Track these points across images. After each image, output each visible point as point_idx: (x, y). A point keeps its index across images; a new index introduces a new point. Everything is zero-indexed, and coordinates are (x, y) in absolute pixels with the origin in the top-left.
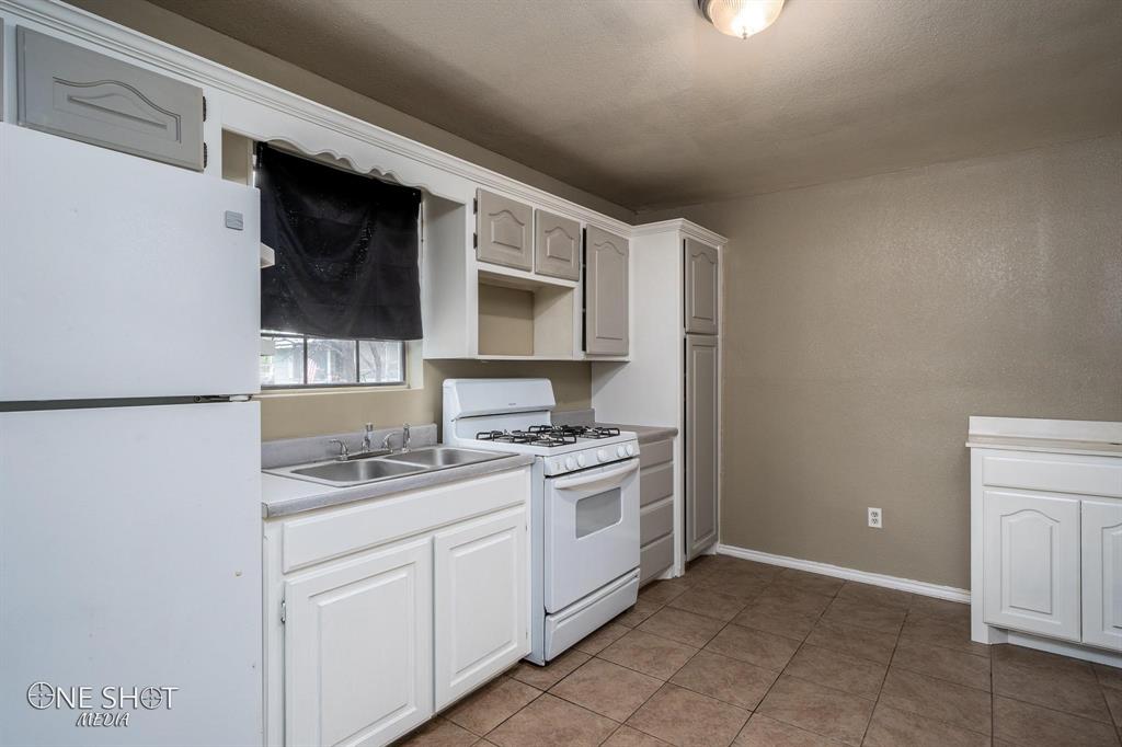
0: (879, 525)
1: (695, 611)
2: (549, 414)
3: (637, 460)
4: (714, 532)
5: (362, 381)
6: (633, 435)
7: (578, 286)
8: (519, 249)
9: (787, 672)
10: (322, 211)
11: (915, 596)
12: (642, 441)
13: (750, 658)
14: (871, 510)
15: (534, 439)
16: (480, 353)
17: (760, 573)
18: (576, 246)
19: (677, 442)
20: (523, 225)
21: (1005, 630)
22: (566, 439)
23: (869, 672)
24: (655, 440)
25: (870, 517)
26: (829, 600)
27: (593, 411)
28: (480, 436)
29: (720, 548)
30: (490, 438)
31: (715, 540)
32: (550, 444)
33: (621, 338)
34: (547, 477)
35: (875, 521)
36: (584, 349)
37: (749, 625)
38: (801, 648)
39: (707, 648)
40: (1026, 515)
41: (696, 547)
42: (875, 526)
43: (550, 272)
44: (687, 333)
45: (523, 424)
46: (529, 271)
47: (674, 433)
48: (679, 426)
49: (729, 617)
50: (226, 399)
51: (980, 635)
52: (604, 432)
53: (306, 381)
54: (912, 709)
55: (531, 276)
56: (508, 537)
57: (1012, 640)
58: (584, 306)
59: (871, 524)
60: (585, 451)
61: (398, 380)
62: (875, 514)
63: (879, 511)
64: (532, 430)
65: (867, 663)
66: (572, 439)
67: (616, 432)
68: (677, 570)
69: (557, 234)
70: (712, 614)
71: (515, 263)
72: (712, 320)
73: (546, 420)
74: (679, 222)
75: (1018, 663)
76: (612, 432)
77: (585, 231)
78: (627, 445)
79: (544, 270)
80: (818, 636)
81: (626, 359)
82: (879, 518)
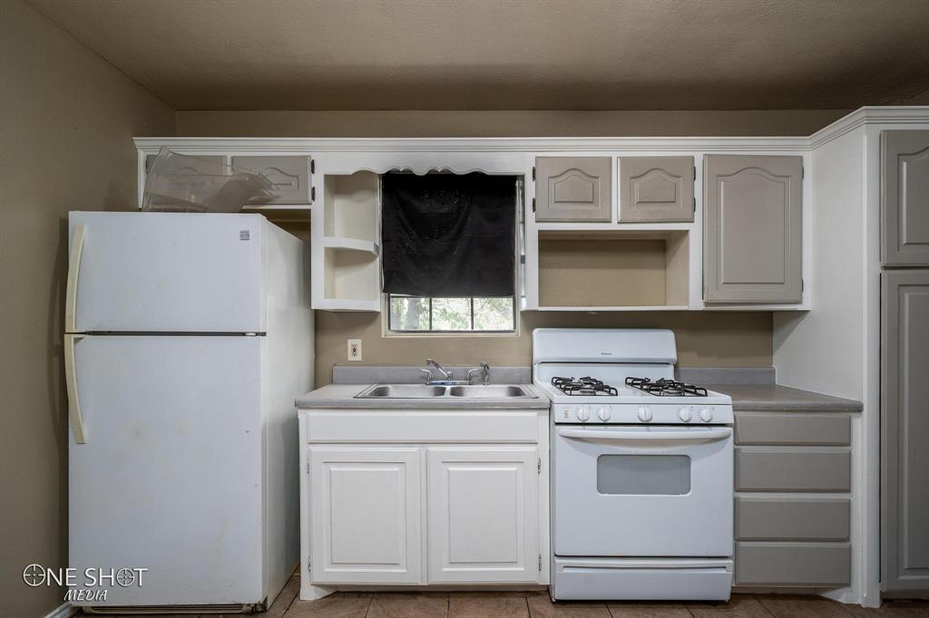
2: (671, 368)
5: (475, 329)
8: (588, 203)
10: (426, 206)
15: (577, 388)
18: (684, 184)
19: (863, 422)
20: (596, 178)
34: (555, 423)
36: (704, 297)
43: (639, 218)
44: (885, 268)
46: (608, 222)
48: (865, 400)
50: (244, 334)
53: (431, 328)
55: (611, 227)
56: (515, 469)
58: (703, 249)
61: (512, 328)
67: (703, 392)
69: (650, 176)
71: (585, 217)
76: (698, 391)
79: (631, 218)
81: (799, 307)
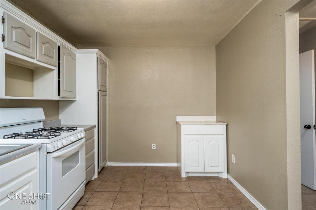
0: (155, 149)
1: (106, 191)
2: (42, 123)
3: (85, 138)
4: (106, 159)
6: (82, 129)
7: (56, 69)
8: (28, 47)
9: (143, 205)
11: (165, 167)
12: (86, 130)
13: (130, 204)
14: (153, 144)
15: (38, 135)
16: (6, 96)
17: (123, 170)
18: (55, 52)
19: (96, 130)
20: (30, 37)
21: (188, 173)
22: (56, 134)
23: (164, 196)
24: (89, 130)
25: (153, 147)
26: (145, 174)
27: (60, 120)
28: (6, 137)
29: (109, 164)
30: (12, 137)
31: (106, 161)
32: (47, 137)
33: (73, 91)
34: (48, 153)
35: (154, 148)
36: (59, 95)
37: (125, 191)
38: (143, 194)
39: (114, 205)
40: (193, 142)
41: (101, 165)
42: (154, 149)
43: (44, 61)
44: (99, 91)
45: (30, 129)
46: (33, 58)
47: (95, 127)
48: (96, 124)
49: (118, 189)
51: (184, 175)
52: (71, 129)
54: (179, 205)
55: (35, 61)
56: (28, 187)
57: (190, 175)
58: (59, 78)
59: (153, 149)
60: (64, 138)
62: (154, 145)
63: (155, 144)
64: (34, 131)
65: (162, 193)
66: (58, 134)
67: (75, 128)
68: (96, 176)
69: (47, 45)
70: (112, 190)
71: (26, 53)
72: (106, 87)
73: (41, 126)
74: (96, 51)
75: (193, 181)
77: (59, 47)
78: (80, 134)
79: (42, 60)
80: (146, 188)
81: (75, 100)
82: (155, 147)
